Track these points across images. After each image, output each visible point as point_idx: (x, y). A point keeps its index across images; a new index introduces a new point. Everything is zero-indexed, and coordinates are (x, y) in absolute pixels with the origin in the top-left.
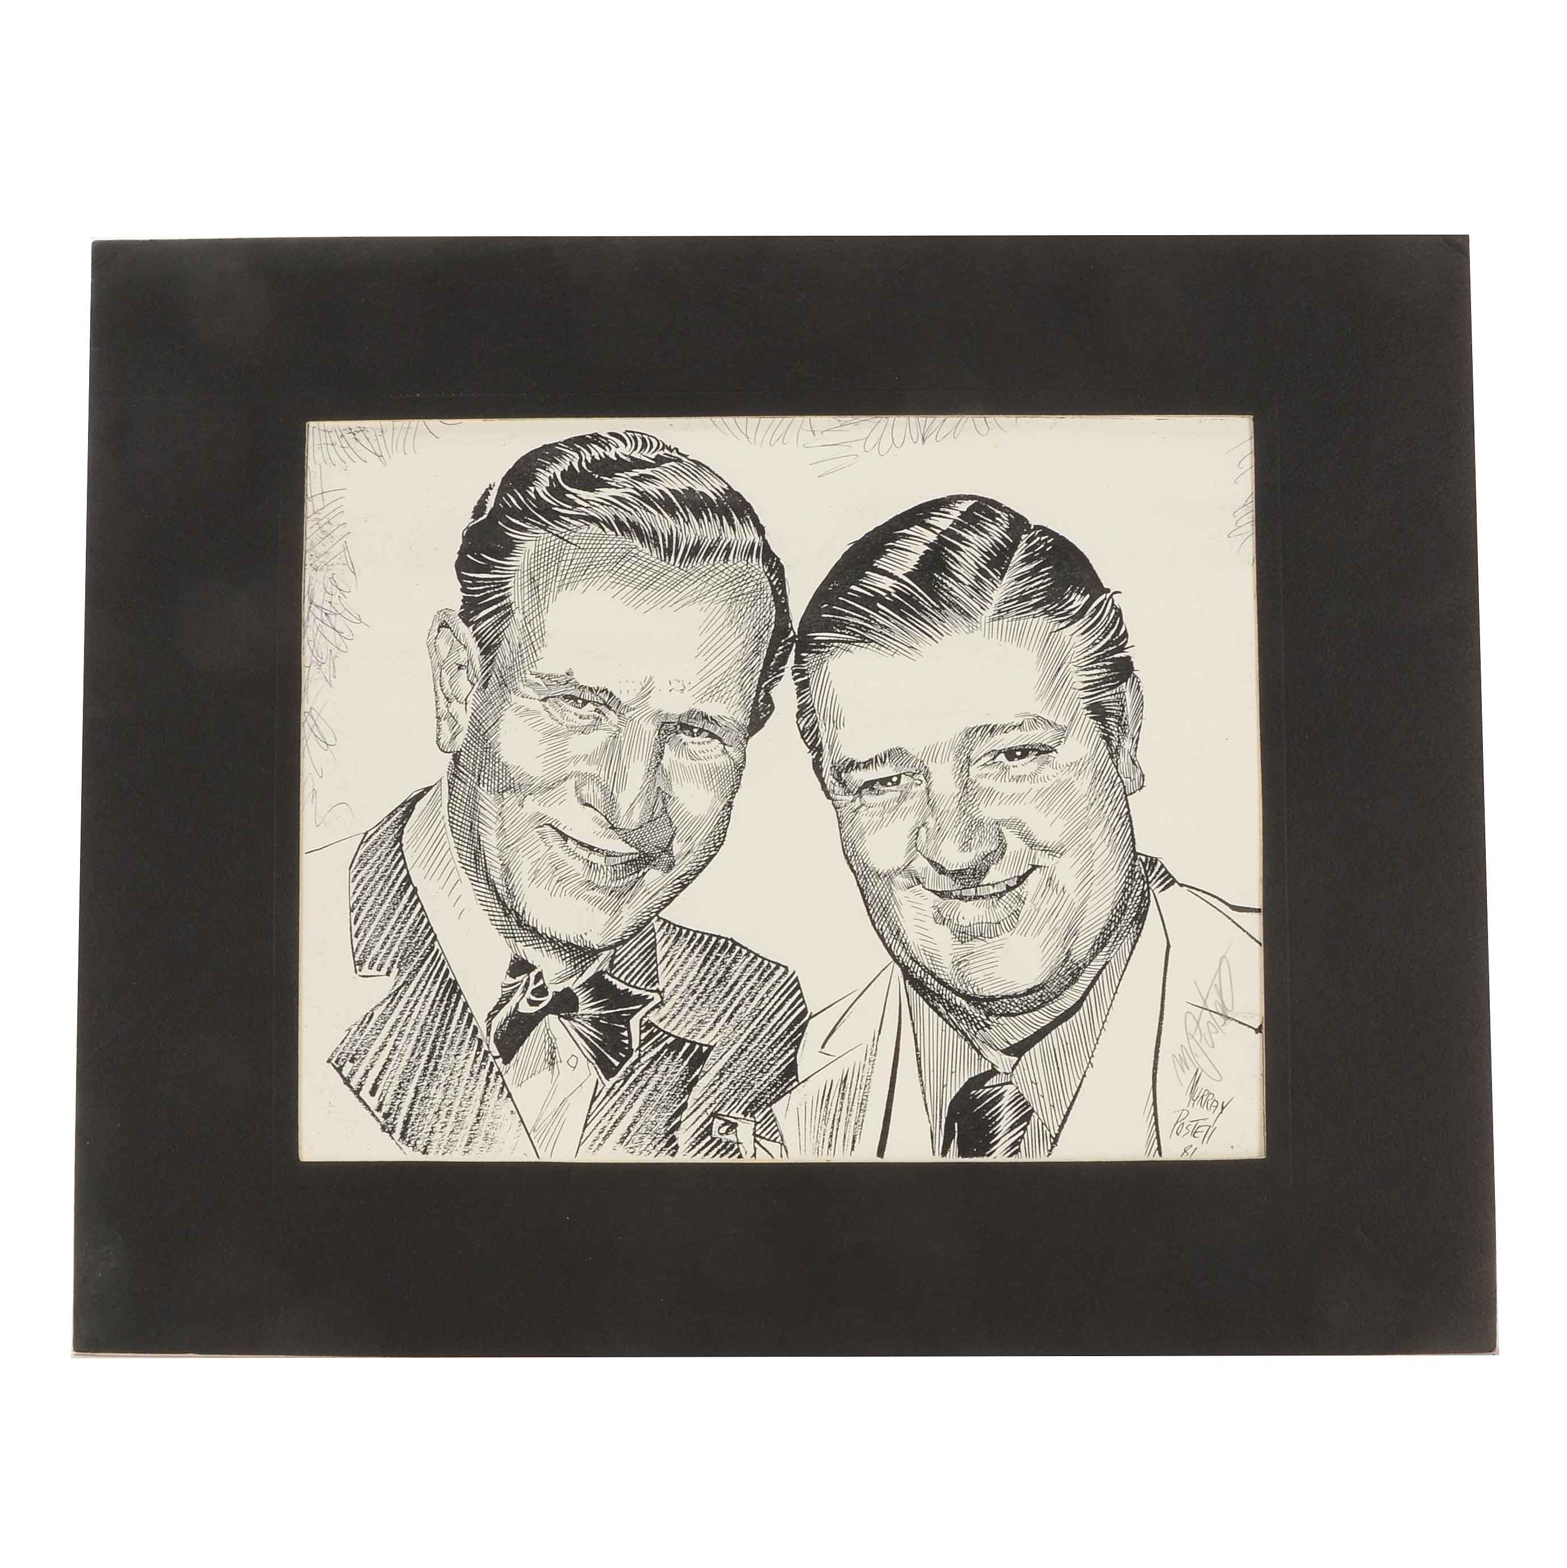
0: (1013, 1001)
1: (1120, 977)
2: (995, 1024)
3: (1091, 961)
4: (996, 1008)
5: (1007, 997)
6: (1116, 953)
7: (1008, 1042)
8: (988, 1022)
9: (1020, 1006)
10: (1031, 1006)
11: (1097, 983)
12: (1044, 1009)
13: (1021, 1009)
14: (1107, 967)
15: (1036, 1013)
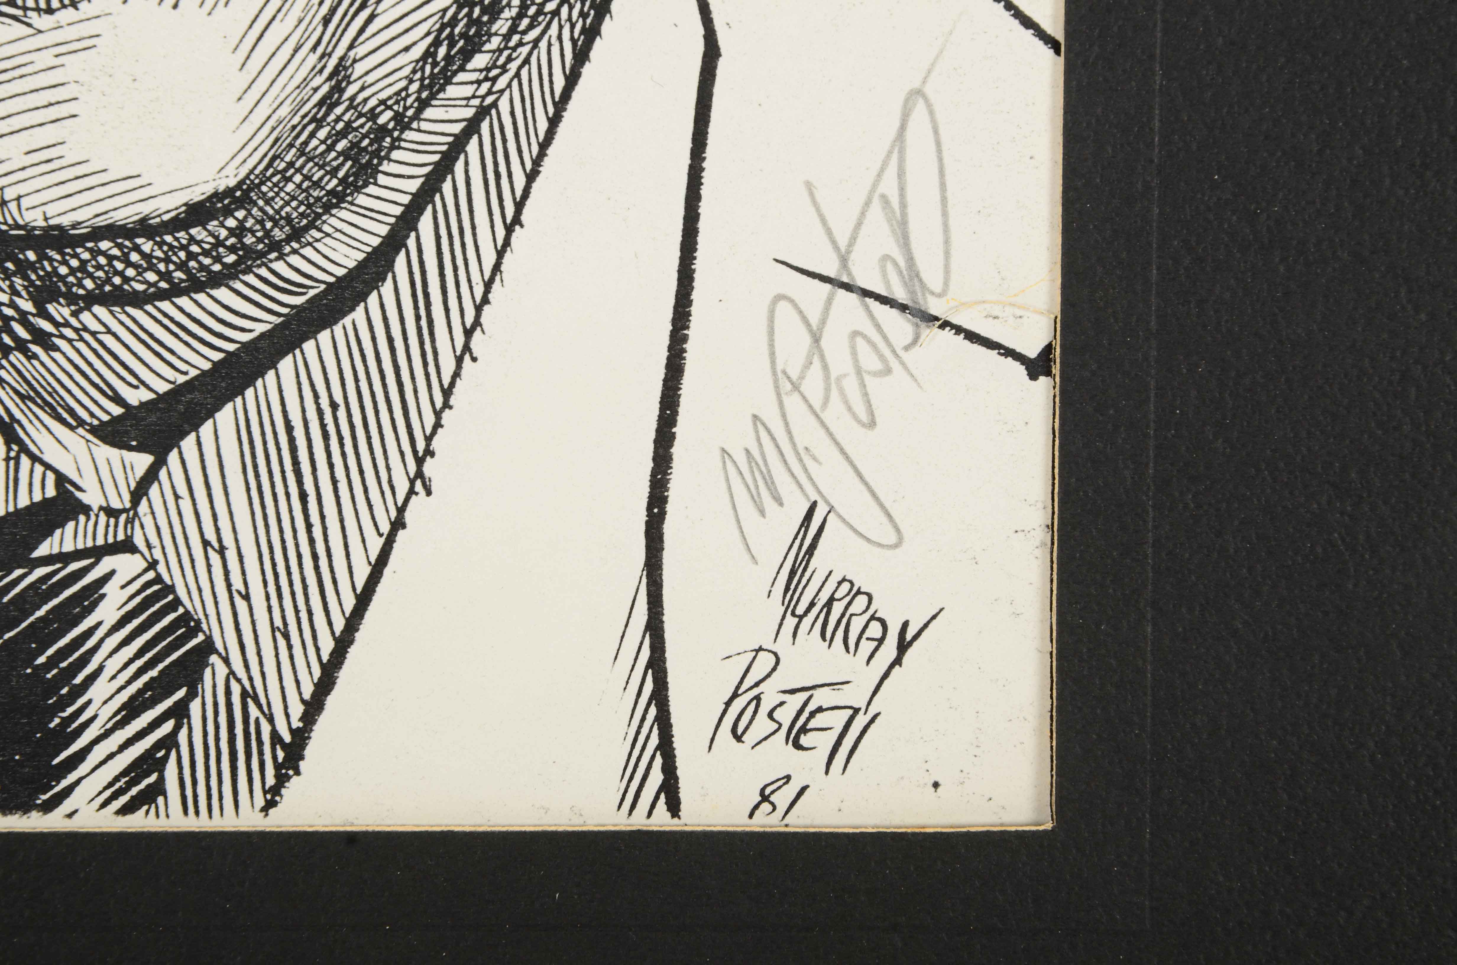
0: (137, 248)
1: (529, 166)
2: (68, 332)
3: (423, 104)
4: (73, 271)
5: (112, 231)
6: (518, 75)
7: (117, 399)
8: (46, 326)
9: (162, 267)
10: (203, 268)
11: (447, 187)
12: (250, 278)
13: (165, 276)
14: (485, 126)
15: (222, 293)
